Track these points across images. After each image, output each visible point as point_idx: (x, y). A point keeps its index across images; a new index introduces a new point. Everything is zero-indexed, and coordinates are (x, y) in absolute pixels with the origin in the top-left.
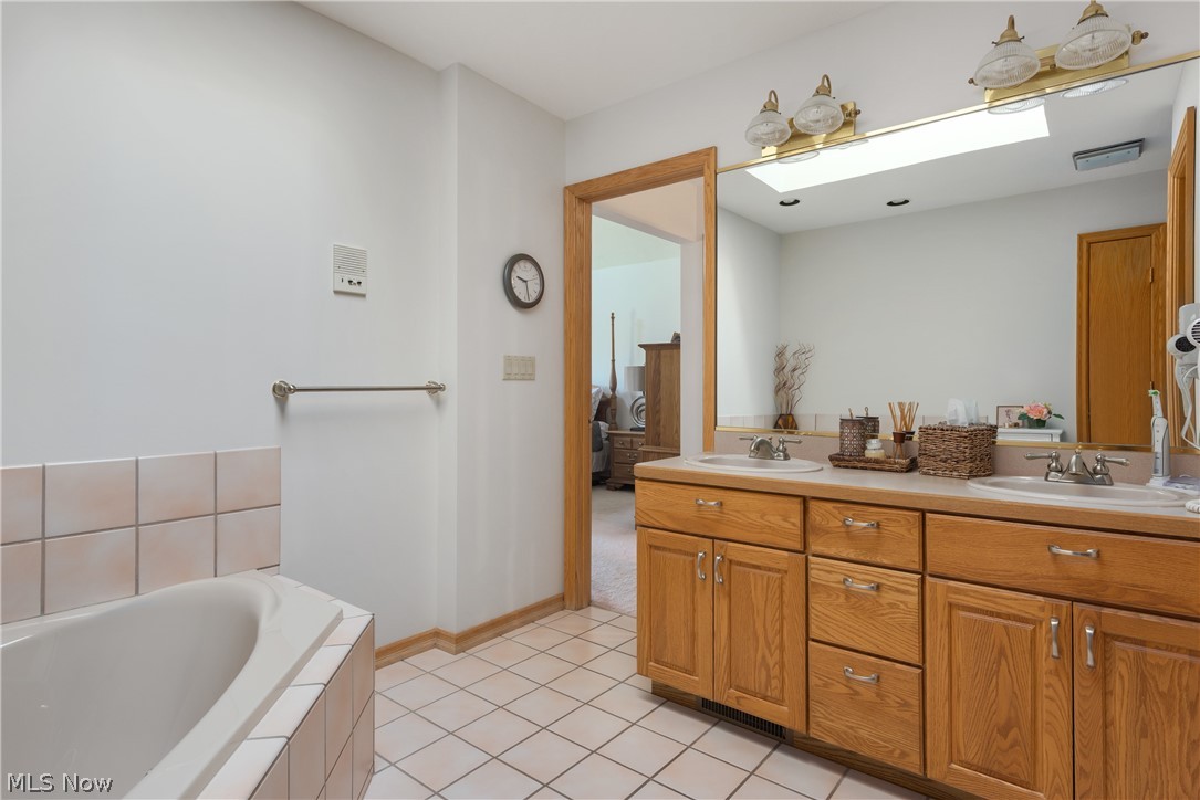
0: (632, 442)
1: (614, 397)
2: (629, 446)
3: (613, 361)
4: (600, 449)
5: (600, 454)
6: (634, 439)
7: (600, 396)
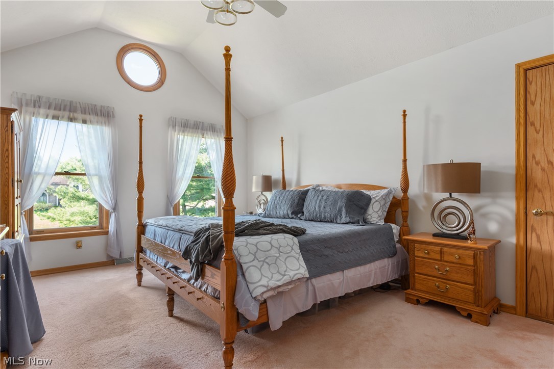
0: (441, 252)
1: (406, 198)
2: (438, 257)
3: (405, 161)
4: (394, 254)
5: (395, 259)
6: (445, 249)
7: (391, 198)
